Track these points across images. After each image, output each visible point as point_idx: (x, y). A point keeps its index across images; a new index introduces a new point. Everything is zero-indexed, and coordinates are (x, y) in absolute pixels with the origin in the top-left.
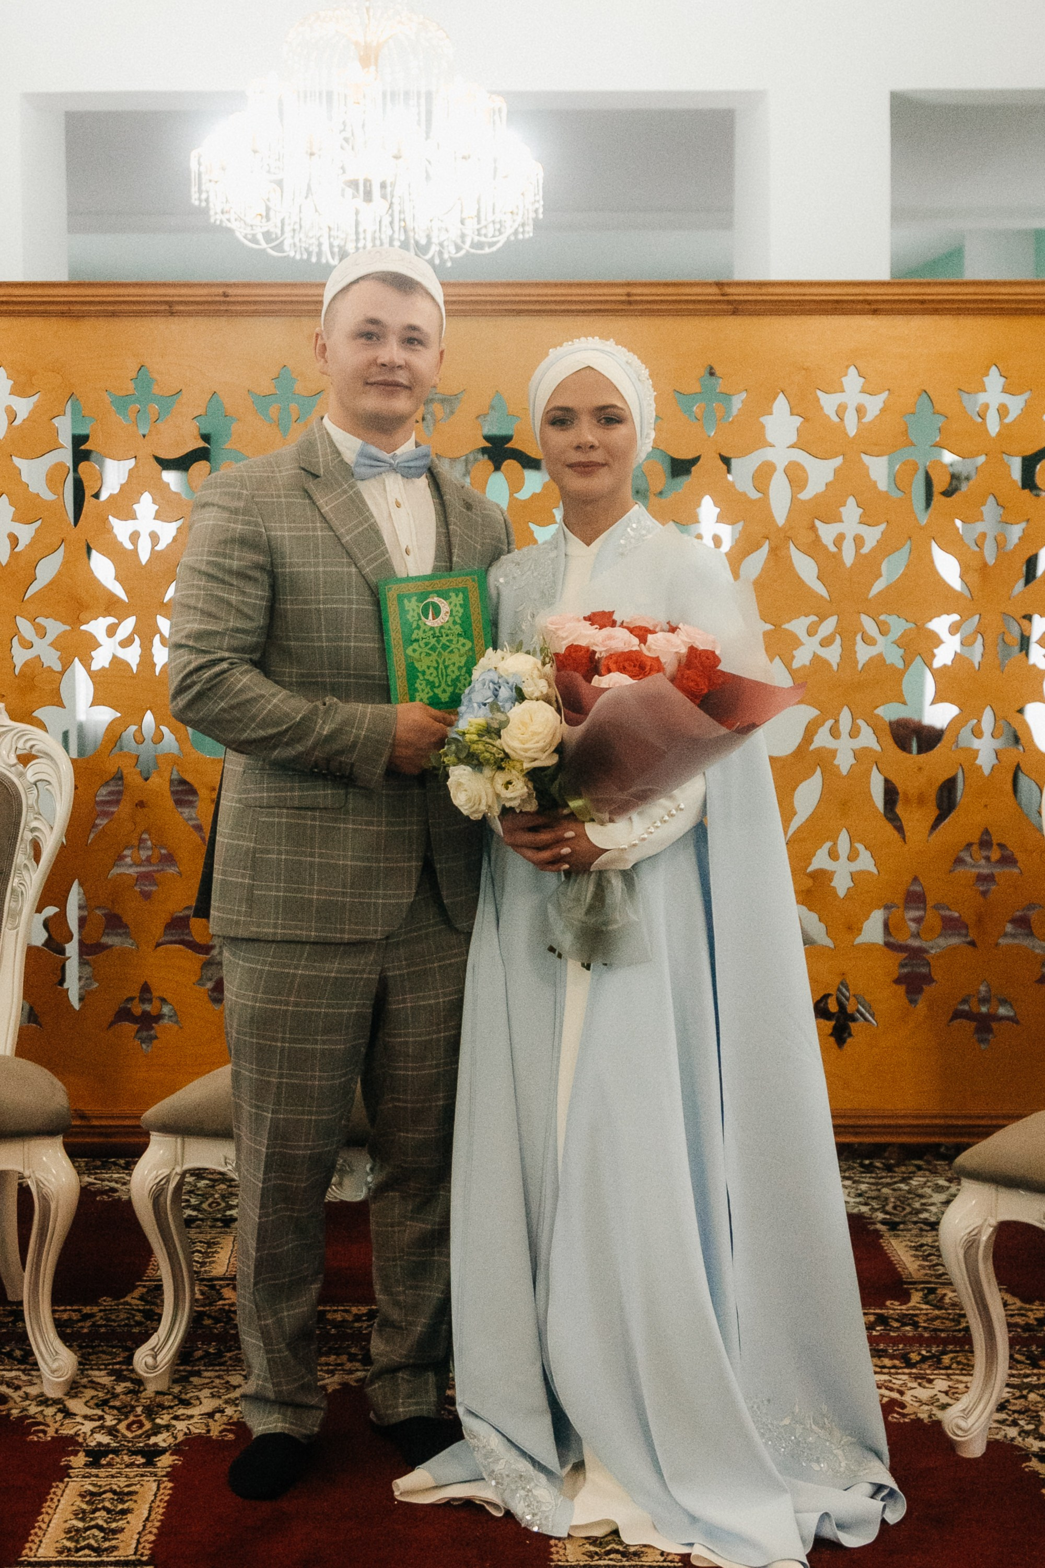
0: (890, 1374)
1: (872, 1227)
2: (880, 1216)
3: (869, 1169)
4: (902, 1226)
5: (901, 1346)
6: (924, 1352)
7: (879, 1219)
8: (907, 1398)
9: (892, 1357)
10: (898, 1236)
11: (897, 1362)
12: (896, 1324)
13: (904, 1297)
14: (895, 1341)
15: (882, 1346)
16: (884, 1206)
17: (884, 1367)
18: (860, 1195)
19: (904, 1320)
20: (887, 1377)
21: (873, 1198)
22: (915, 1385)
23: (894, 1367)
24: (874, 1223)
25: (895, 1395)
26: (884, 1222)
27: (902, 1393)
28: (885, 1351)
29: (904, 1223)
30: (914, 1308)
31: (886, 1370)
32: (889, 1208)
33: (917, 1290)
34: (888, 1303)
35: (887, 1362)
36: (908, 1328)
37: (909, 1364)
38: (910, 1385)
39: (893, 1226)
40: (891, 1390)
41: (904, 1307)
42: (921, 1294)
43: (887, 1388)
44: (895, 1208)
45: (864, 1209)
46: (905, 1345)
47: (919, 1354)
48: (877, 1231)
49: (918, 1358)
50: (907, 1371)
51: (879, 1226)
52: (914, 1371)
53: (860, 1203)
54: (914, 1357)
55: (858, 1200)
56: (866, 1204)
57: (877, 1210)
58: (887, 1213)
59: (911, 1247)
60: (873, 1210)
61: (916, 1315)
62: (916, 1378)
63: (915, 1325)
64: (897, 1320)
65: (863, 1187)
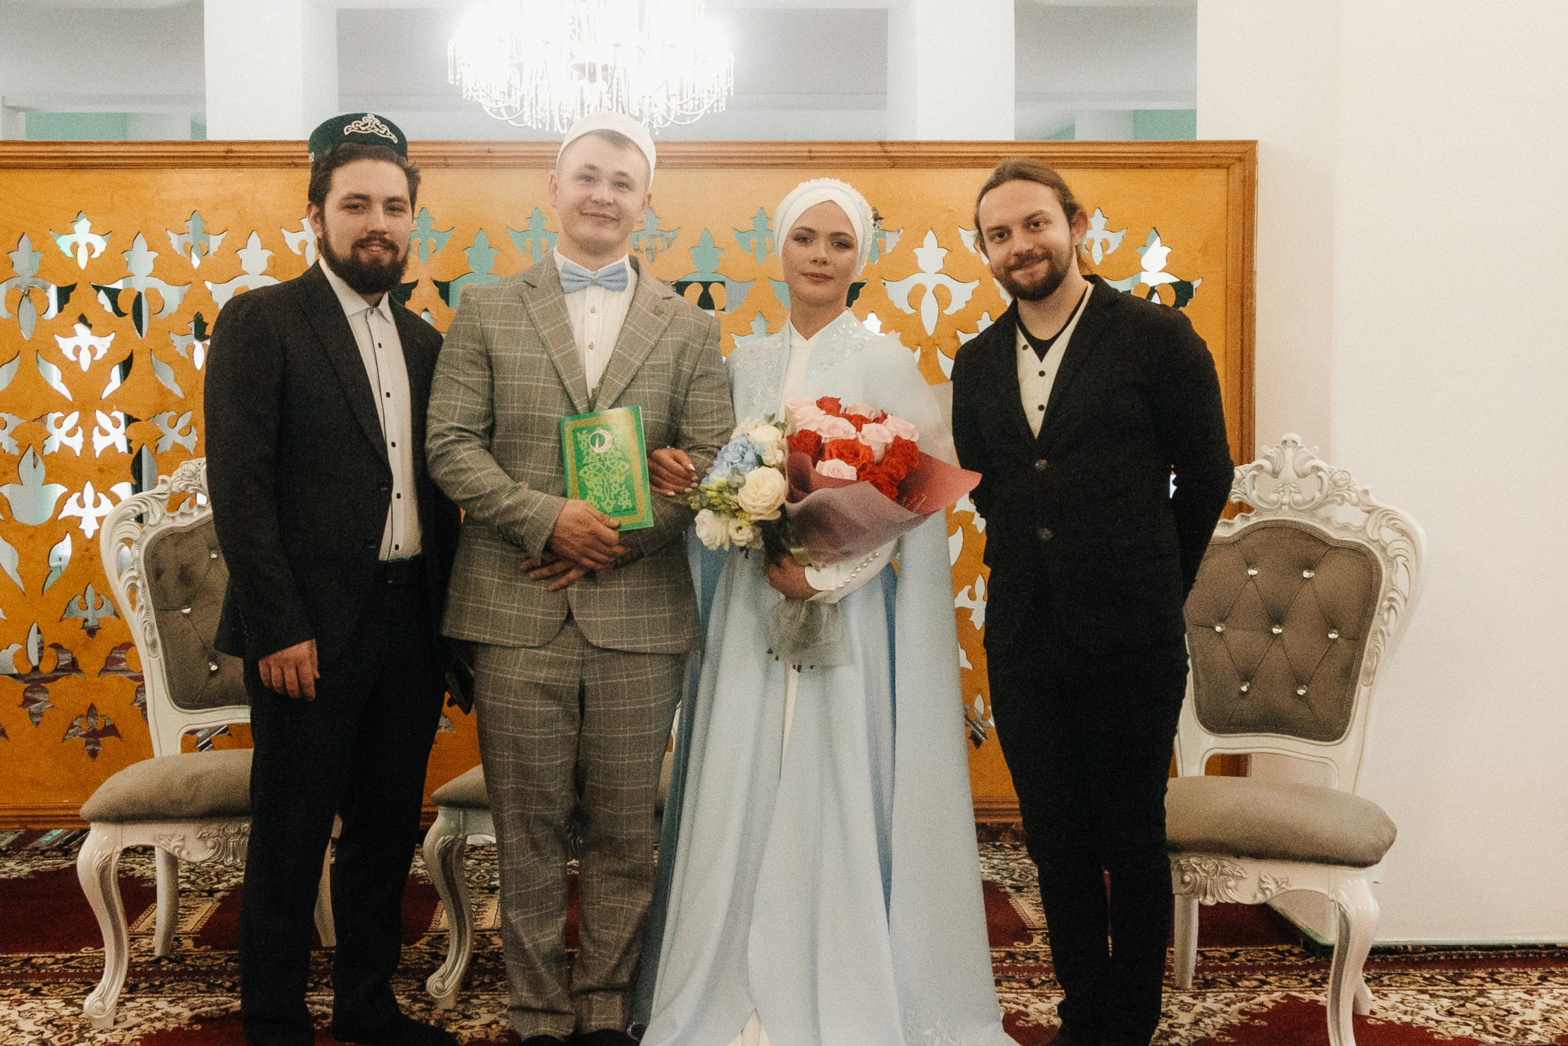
0: (1017, 993)
1: (1002, 890)
2: (1009, 882)
3: (1000, 848)
4: (1025, 889)
5: (1025, 974)
6: (1043, 978)
7: (1008, 884)
8: (1030, 1010)
9: (1018, 981)
10: (1022, 896)
11: (1023, 985)
12: (1021, 958)
13: (1028, 939)
14: (1019, 970)
15: (1010, 974)
16: (1011, 875)
17: (1012, 988)
18: (993, 868)
19: (1027, 955)
20: (1014, 995)
21: (1003, 870)
22: (1037, 1000)
23: (1020, 988)
24: (1004, 887)
25: (1021, 1008)
26: (1011, 887)
27: (1026, 1006)
28: (1013, 977)
29: (1028, 887)
30: (1036, 947)
31: (1013, 991)
32: (1016, 876)
33: (1038, 934)
34: (1015, 944)
35: (1015, 985)
36: (1031, 961)
37: (1033, 987)
38: (1032, 1000)
39: (1018, 889)
40: (1018, 1004)
41: (1027, 946)
42: (1040, 937)
43: (1014, 1003)
44: (1020, 876)
45: (997, 878)
46: (1029, 973)
47: (1040, 979)
48: (1006, 893)
49: (1039, 982)
50: (1030, 991)
51: (1008, 889)
52: (1036, 991)
53: (992, 873)
54: (1036, 981)
55: (991, 871)
56: (998, 874)
57: (1005, 878)
58: (1014, 880)
59: (1033, 904)
60: (1004, 878)
61: (1037, 952)
62: (1037, 996)
63: (1037, 959)
64: (1022, 956)
65: (995, 862)
